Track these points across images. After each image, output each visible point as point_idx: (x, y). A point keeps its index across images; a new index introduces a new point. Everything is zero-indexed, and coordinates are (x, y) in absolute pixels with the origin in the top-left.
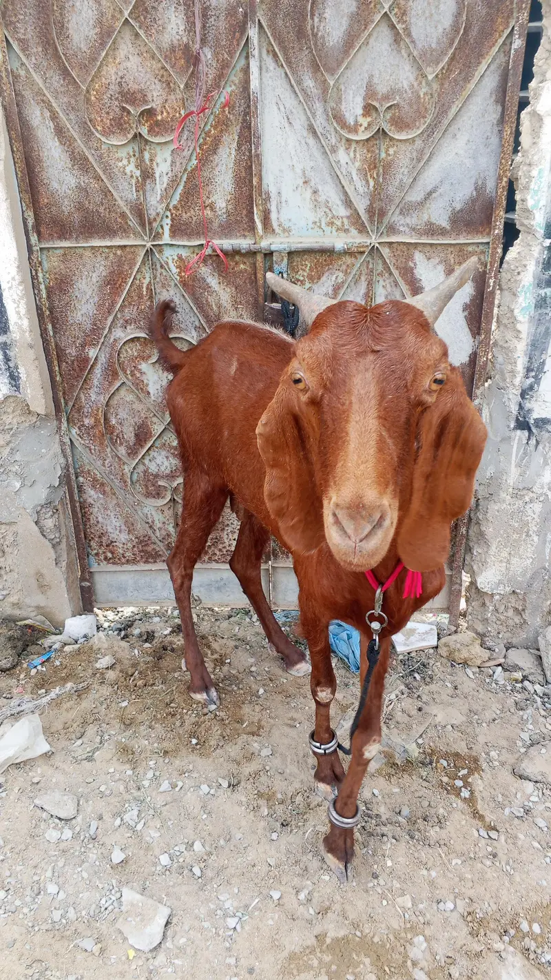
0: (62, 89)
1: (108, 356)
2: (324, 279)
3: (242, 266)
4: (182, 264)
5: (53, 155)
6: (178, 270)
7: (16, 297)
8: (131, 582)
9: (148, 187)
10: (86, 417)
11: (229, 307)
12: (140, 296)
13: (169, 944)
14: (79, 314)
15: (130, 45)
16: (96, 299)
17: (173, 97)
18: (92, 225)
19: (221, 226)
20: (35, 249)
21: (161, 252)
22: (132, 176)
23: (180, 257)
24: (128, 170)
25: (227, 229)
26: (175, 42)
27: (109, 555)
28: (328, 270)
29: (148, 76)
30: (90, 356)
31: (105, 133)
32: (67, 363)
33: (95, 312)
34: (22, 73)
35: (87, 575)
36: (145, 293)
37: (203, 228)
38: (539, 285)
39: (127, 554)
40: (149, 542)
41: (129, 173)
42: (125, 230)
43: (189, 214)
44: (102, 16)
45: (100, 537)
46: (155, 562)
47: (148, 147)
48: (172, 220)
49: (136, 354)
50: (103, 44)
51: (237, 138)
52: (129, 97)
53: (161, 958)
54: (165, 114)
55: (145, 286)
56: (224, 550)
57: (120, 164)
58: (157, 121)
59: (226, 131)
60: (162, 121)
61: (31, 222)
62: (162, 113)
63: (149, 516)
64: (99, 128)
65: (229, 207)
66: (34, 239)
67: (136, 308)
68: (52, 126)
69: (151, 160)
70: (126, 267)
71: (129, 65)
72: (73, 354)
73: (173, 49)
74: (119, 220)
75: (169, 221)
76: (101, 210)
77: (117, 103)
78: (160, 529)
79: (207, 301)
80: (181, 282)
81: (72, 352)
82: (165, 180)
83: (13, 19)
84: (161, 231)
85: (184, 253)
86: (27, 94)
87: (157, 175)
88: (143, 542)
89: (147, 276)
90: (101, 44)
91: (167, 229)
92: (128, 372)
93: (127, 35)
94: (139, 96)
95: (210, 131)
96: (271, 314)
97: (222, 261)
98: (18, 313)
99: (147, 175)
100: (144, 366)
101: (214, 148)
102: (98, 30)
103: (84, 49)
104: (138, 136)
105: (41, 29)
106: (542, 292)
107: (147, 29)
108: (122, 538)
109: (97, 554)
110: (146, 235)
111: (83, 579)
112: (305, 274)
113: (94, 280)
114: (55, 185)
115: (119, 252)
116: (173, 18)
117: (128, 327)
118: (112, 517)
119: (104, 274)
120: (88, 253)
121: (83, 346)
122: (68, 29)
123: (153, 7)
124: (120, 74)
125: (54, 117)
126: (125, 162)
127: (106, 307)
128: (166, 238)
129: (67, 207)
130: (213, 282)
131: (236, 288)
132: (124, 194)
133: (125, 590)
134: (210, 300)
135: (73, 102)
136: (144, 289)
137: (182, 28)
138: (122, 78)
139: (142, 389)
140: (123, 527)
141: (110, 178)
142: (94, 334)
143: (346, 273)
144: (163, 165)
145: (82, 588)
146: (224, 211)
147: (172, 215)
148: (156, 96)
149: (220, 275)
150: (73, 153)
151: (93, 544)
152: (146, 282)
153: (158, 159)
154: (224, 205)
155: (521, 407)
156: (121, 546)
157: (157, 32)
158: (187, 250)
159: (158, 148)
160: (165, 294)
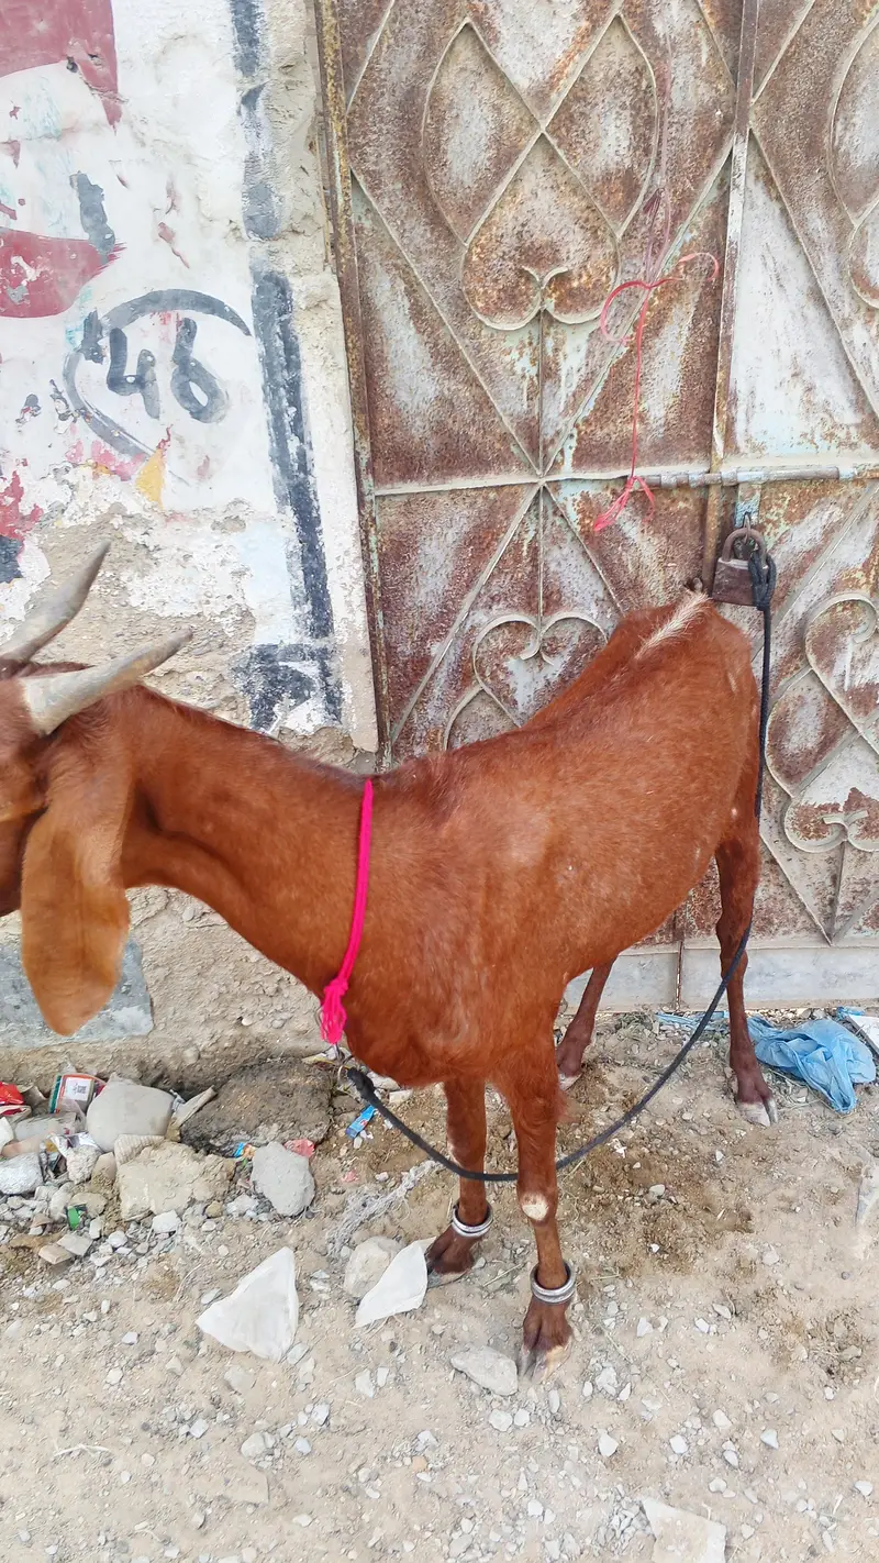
0: (429, 247)
1: (459, 651)
2: (809, 517)
3: (681, 505)
4: (588, 507)
5: (405, 347)
6: (580, 516)
7: (348, 581)
9: (547, 391)
10: (418, 744)
11: (654, 566)
12: (518, 560)
14: (423, 591)
15: (541, 174)
16: (450, 569)
17: (599, 252)
18: (455, 455)
19: (654, 445)
20: (367, 498)
21: (556, 490)
22: (523, 377)
23: (585, 497)
24: (518, 368)
25: (664, 450)
26: (613, 167)
28: (819, 504)
29: (566, 220)
30: (433, 654)
31: (487, 311)
32: (396, 666)
33: (447, 588)
34: (367, 224)
36: (525, 554)
37: (628, 451)
41: (519, 372)
42: (503, 461)
43: (606, 430)
44: (502, 129)
47: (552, 330)
48: (579, 441)
49: (501, 645)
50: (499, 175)
51: (693, 310)
52: (534, 254)
54: (585, 278)
55: (526, 543)
57: (507, 359)
58: (572, 289)
59: (678, 300)
60: (579, 288)
61: (365, 457)
62: (580, 276)
64: (480, 305)
65: (671, 416)
66: (368, 482)
67: (509, 577)
68: (407, 305)
69: (556, 350)
70: (501, 517)
71: (536, 204)
72: (408, 653)
73: (607, 178)
74: (497, 446)
75: (574, 443)
76: (472, 431)
77: (511, 264)
79: (620, 559)
80: (582, 534)
81: (406, 649)
82: (575, 380)
83: (361, 140)
84: (560, 458)
85: (592, 490)
86: (372, 256)
87: (563, 373)
89: (532, 527)
90: (496, 174)
91: (569, 454)
92: (488, 674)
93: (540, 160)
94: (547, 253)
95: (652, 301)
96: (728, 577)
97: (649, 500)
98: (349, 604)
99: (548, 372)
100: (511, 663)
101: (656, 327)
102: (492, 153)
103: (468, 181)
104: (542, 316)
105: (404, 154)
107: (570, 147)
110: (538, 466)
112: (782, 511)
113: (450, 539)
114: (403, 396)
115: (492, 495)
116: (612, 130)
117: (494, 607)
119: (466, 529)
120: (444, 500)
121: (423, 639)
122: (445, 152)
123: (582, 114)
124: (521, 220)
125: (412, 290)
126: (515, 355)
127: (464, 580)
128: (567, 470)
129: (418, 429)
130: (632, 530)
131: (669, 537)
132: (510, 403)
134: (624, 559)
135: (443, 265)
136: (525, 548)
137: (625, 143)
138: (523, 225)
139: (505, 697)
141: (491, 381)
142: (440, 623)
143: (846, 508)
144: (573, 359)
146: (662, 422)
147: (579, 432)
148: (574, 249)
149: (644, 520)
150: (436, 345)
152: (531, 537)
153: (568, 348)
154: (663, 412)
157: (585, 152)
158: (596, 484)
159: (569, 331)
160: (556, 553)
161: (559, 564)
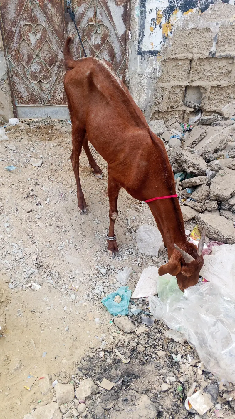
1: (19, 30)
2: (82, 6)
6: (39, 2)
8: (28, 111)
10: (13, 51)
11: (54, 14)
12: (28, 10)
13: (42, 166)
14: (10, 16)
16: (15, 11)
27: (22, 101)
28: (83, 2)
30: (14, 30)
32: (7, 32)
33: (15, 15)
35: (15, 108)
36: (29, 9)
38: (140, 7)
39: (27, 101)
40: (33, 96)
45: (18, 94)
46: (36, 103)
49: (27, 30)
53: (41, 168)
55: (29, 7)
56: (57, 99)
63: (33, 87)
67: (27, 14)
72: (9, 30)
78: (37, 92)
79: (48, 12)
80: (40, 6)
81: (8, 29)
88: (32, 96)
89: (30, 4)
92: (25, 36)
96: (66, 16)
100: (30, 34)
106: (142, 9)
108: (25, 95)
109: (18, 100)
111: (14, 109)
112: (76, 4)
113: (14, 4)
117: (25, 21)
118: (22, 87)
119: (17, 3)
121: (11, 27)
127: (18, 14)
130: (49, 6)
131: (56, 8)
133: (27, 113)
136: (29, 8)
139: (29, 42)
140: (25, 91)
142: (14, 23)
143: (88, 4)
145: (13, 111)
149: (51, 4)
151: (16, 97)
152: (30, 5)
155: (139, 47)
156: (25, 97)
160: (35, 10)
161: (36, 13)
